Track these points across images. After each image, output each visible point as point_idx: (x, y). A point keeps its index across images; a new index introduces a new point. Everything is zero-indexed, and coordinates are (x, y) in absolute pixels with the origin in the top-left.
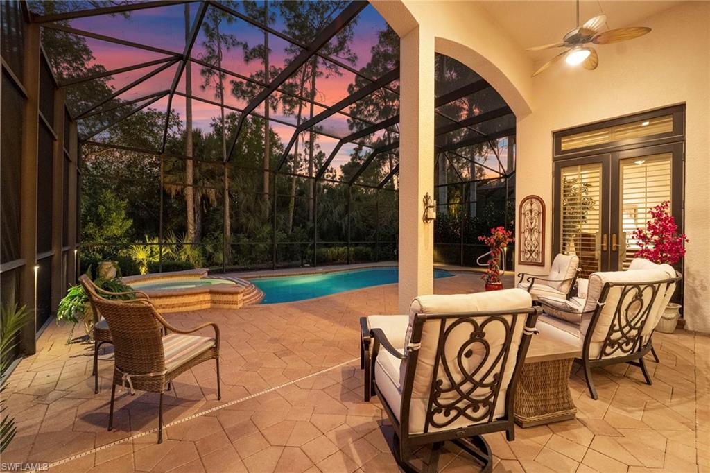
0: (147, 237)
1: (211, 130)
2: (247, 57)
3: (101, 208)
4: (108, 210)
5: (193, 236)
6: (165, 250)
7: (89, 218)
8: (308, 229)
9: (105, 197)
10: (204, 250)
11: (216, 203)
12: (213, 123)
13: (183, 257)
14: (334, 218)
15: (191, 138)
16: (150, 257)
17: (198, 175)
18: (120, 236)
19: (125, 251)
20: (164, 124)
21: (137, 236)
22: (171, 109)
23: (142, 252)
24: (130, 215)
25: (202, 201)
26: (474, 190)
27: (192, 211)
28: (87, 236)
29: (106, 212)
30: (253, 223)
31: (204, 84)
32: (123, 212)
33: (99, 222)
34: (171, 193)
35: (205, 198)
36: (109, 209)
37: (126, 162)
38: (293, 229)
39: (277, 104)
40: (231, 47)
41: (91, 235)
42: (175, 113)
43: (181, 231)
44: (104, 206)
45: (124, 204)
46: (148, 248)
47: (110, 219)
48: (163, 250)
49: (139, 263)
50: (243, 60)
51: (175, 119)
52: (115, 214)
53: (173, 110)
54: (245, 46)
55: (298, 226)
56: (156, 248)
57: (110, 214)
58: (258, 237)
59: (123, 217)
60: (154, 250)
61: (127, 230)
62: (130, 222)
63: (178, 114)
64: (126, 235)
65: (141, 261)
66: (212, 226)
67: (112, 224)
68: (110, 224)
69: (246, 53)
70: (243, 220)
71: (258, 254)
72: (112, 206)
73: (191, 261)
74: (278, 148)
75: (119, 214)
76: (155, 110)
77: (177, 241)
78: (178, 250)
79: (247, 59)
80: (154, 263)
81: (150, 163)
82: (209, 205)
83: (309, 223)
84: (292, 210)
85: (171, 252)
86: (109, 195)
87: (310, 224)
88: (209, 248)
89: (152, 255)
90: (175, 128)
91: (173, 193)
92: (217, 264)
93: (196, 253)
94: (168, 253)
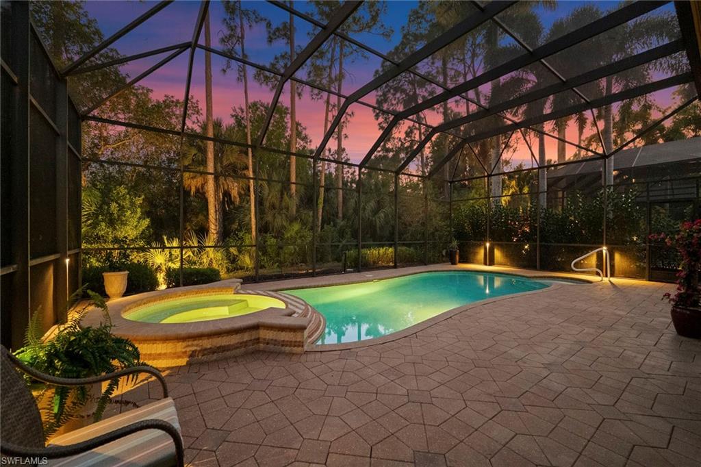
0: (165, 238)
1: (232, 121)
2: (270, 37)
3: (114, 206)
4: (121, 208)
5: (215, 236)
6: (186, 253)
7: (100, 217)
8: (338, 227)
9: (118, 193)
10: (228, 252)
11: (238, 199)
12: (234, 113)
13: (205, 261)
14: (367, 215)
15: (212, 127)
16: (169, 261)
17: (219, 169)
18: (136, 238)
19: (141, 255)
20: (182, 112)
21: (154, 237)
22: (190, 97)
23: (160, 256)
24: (146, 214)
25: (223, 198)
26: (544, 178)
27: (213, 208)
28: (99, 238)
29: (119, 210)
30: (280, 221)
31: (225, 68)
32: (139, 210)
33: (112, 223)
34: (191, 190)
35: (227, 194)
36: (123, 207)
37: (143, 158)
38: (322, 228)
39: (302, 90)
40: (254, 24)
41: (103, 236)
42: (194, 101)
43: (202, 232)
44: (117, 203)
45: (139, 201)
46: (167, 251)
47: (124, 219)
48: (184, 253)
49: (157, 269)
50: (266, 40)
51: (193, 107)
52: (129, 212)
53: (192, 97)
54: (269, 25)
55: (329, 224)
56: (176, 252)
57: (124, 212)
58: (286, 237)
59: (138, 215)
60: (173, 253)
61: (144, 230)
62: (147, 222)
63: (197, 101)
64: (142, 235)
65: (159, 266)
66: (235, 226)
67: (125, 224)
68: (124, 224)
69: (270, 32)
70: (269, 218)
71: (287, 256)
72: (127, 203)
73: (214, 265)
74: (302, 140)
75: (134, 212)
76: (172, 97)
77: (199, 242)
78: (200, 253)
79: (270, 40)
80: (174, 270)
81: (168, 159)
82: (231, 202)
83: (338, 221)
84: (321, 206)
85: (192, 255)
86: (123, 190)
87: (341, 223)
88: (233, 250)
89: (171, 260)
90: (194, 118)
91: (193, 189)
92: (242, 268)
93: (219, 256)
94: (189, 256)
